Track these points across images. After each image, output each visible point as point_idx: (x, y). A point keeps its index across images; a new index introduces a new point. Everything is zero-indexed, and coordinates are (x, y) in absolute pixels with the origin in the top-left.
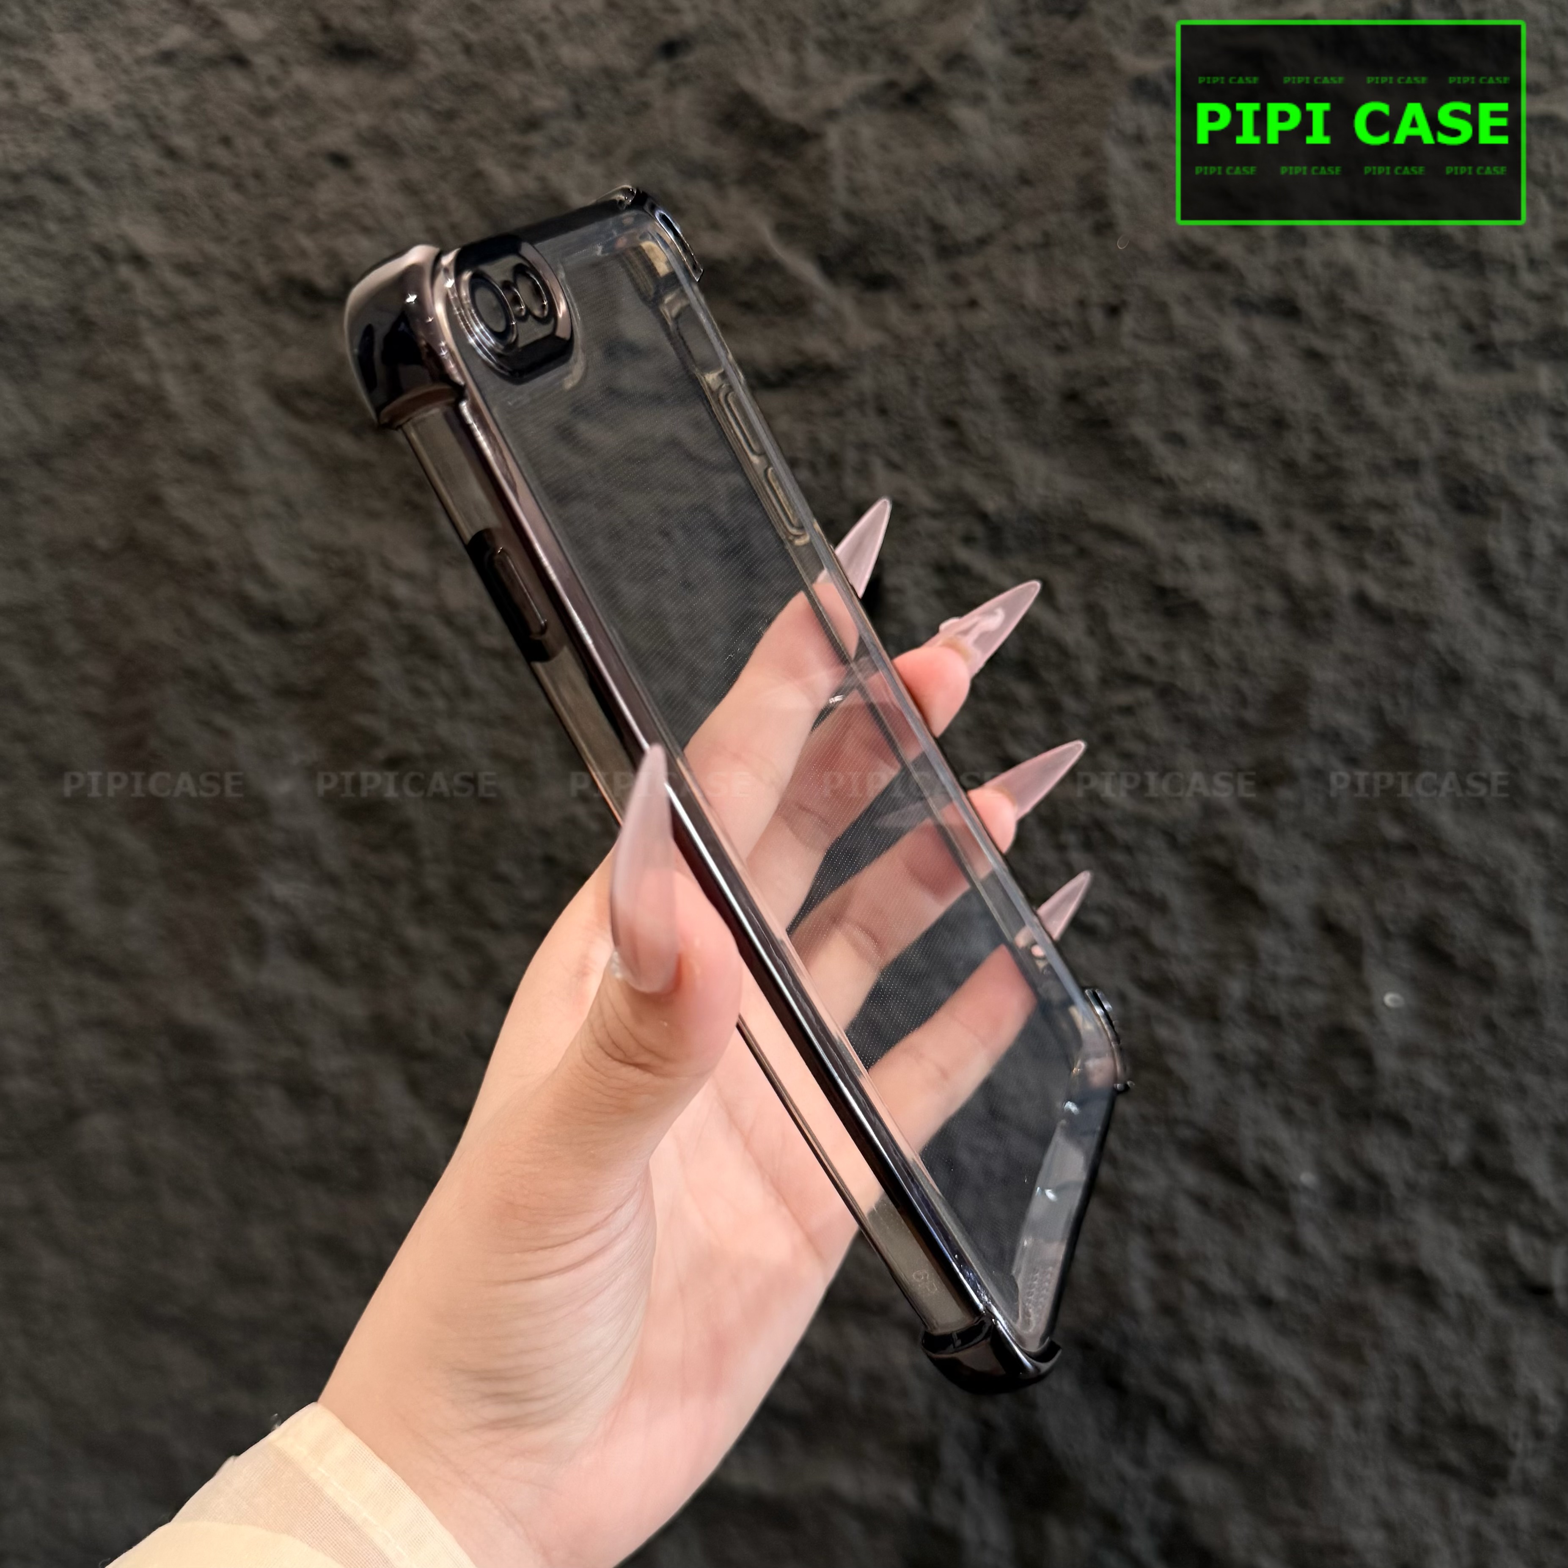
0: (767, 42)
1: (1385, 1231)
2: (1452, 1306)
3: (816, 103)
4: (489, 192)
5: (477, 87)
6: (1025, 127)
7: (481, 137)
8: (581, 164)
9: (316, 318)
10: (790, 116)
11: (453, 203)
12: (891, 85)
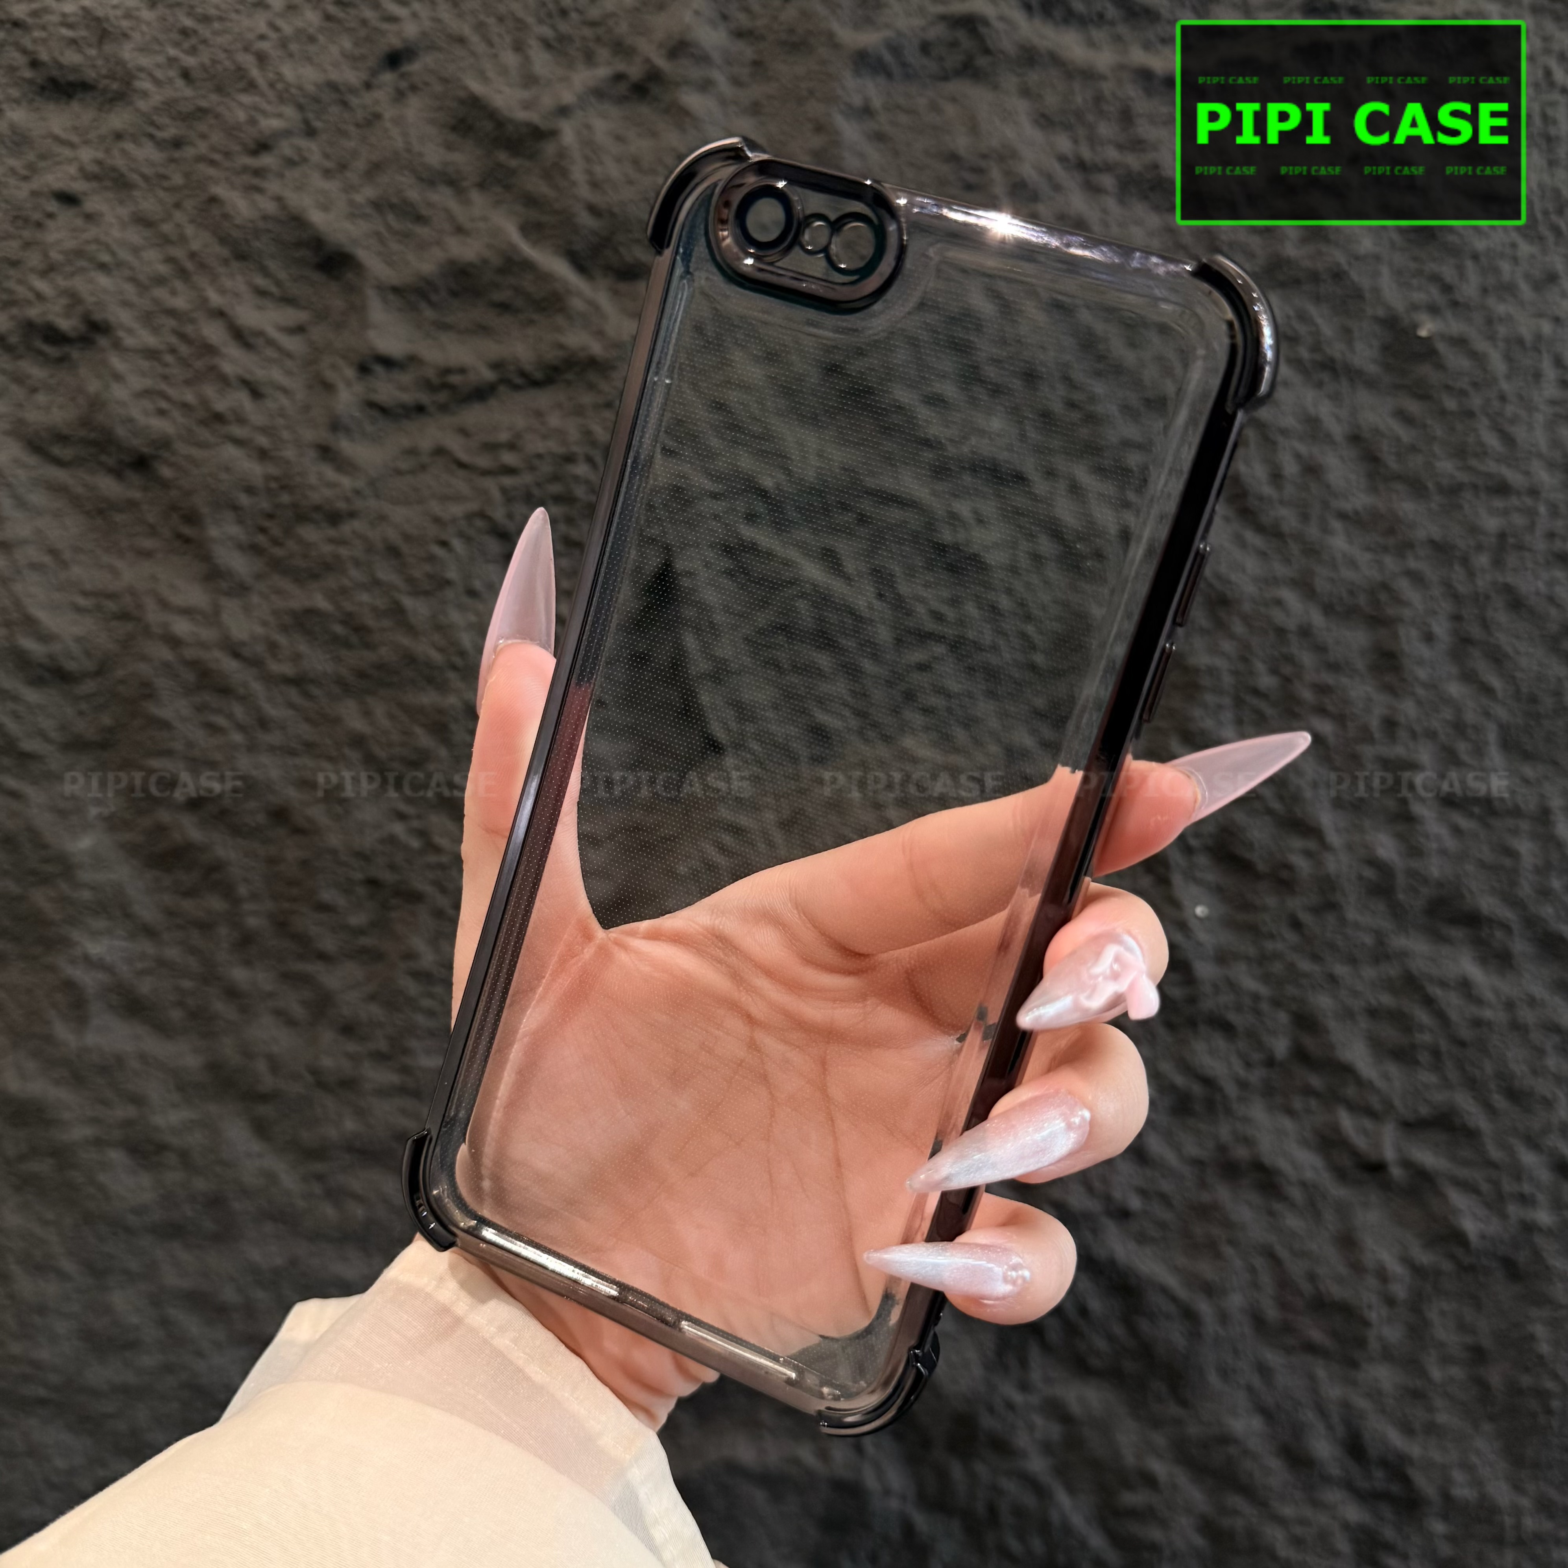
0: (490, 44)
1: (1225, 1132)
2: (1296, 1194)
3: (547, 101)
4: (226, 216)
5: (201, 112)
6: (755, 109)
7: (212, 163)
8: (318, 182)
9: (62, 360)
10: (521, 115)
11: (190, 230)
12: (619, 77)
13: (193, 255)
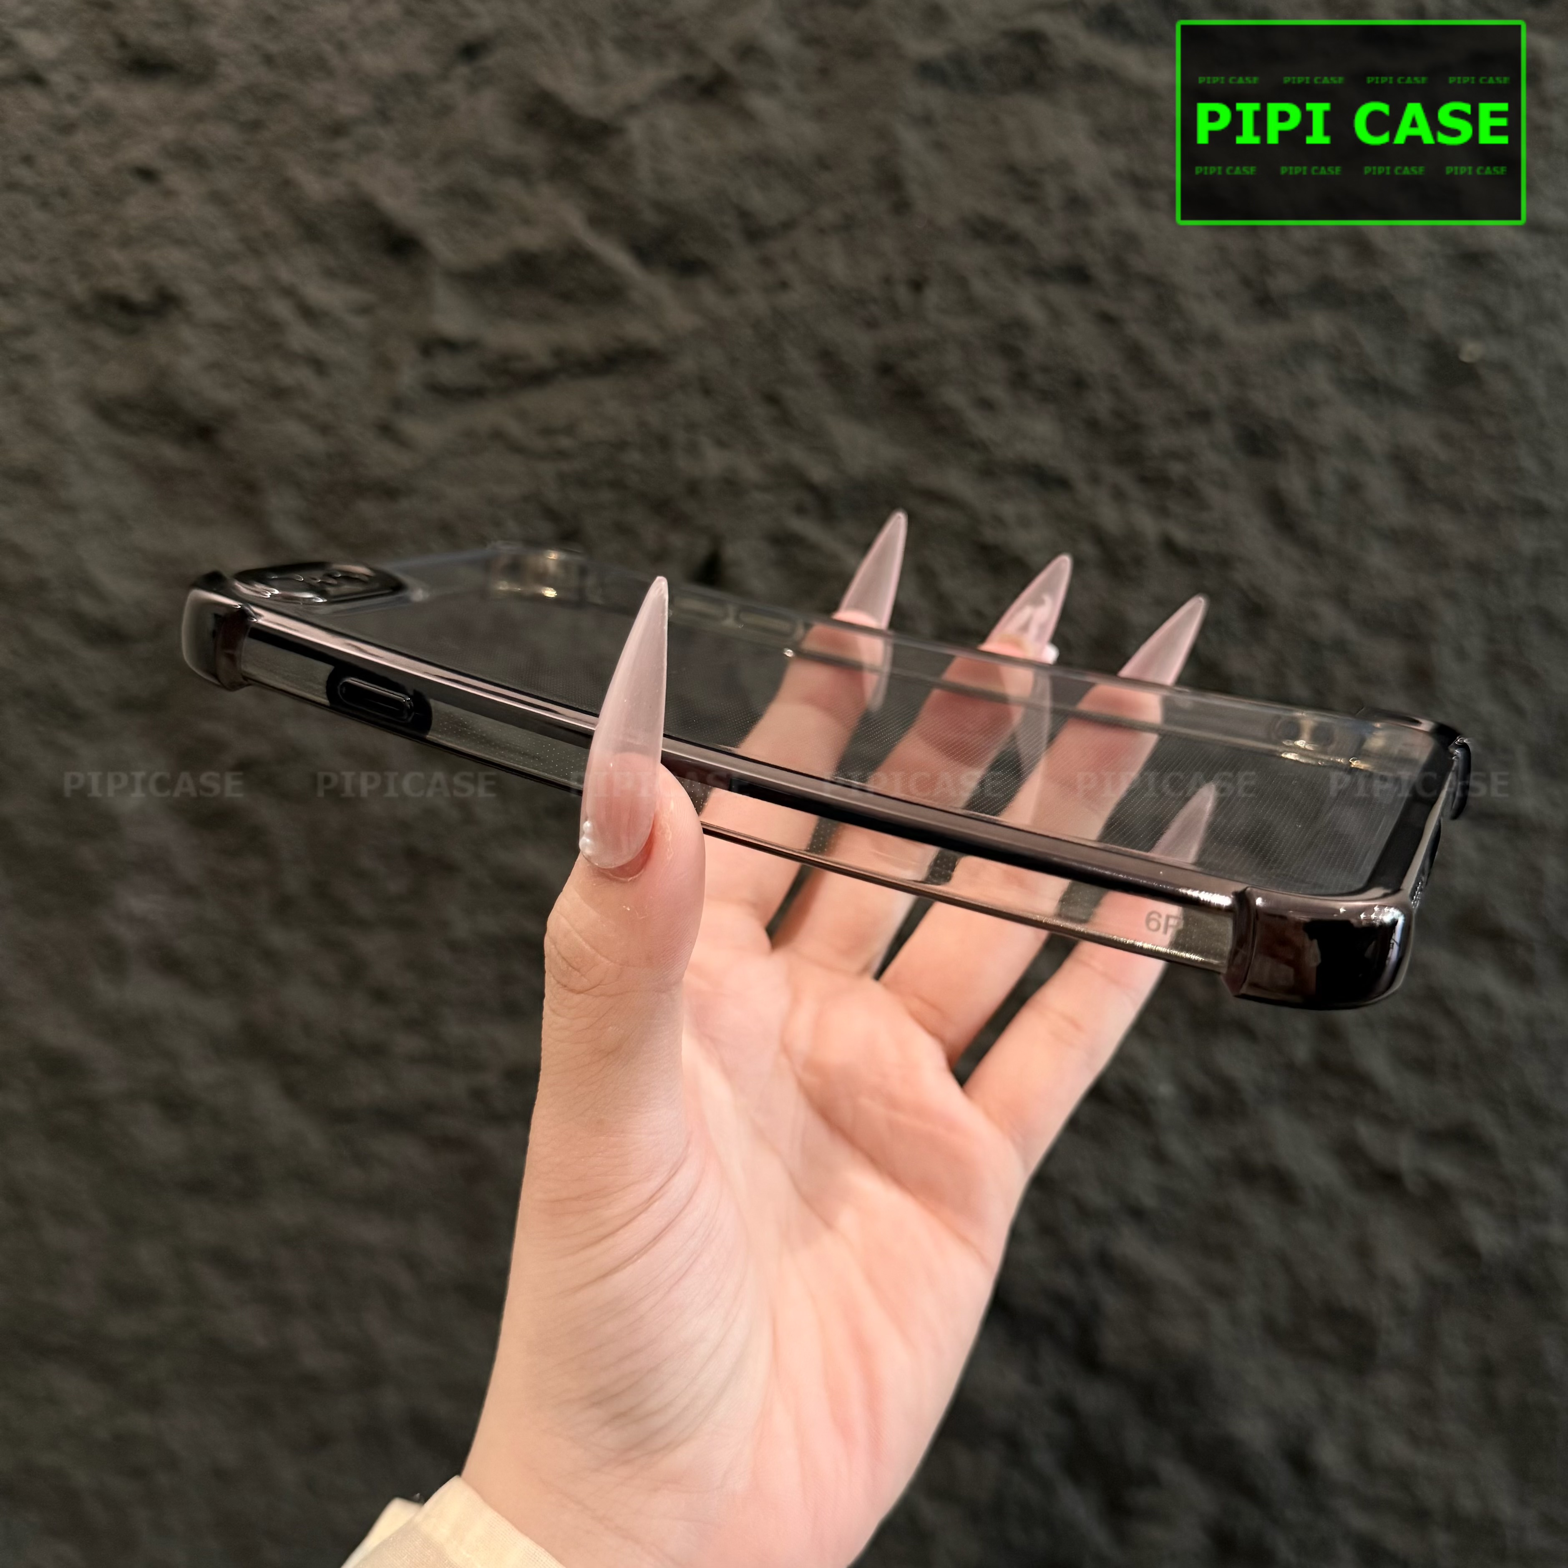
0: (564, 43)
1: (1242, 1134)
2: (1311, 1200)
3: (616, 98)
4: (299, 199)
5: (280, 97)
6: (820, 114)
7: (288, 146)
8: (389, 167)
9: (132, 331)
10: (592, 112)
11: (265, 211)
12: (688, 79)
13: (267, 235)
